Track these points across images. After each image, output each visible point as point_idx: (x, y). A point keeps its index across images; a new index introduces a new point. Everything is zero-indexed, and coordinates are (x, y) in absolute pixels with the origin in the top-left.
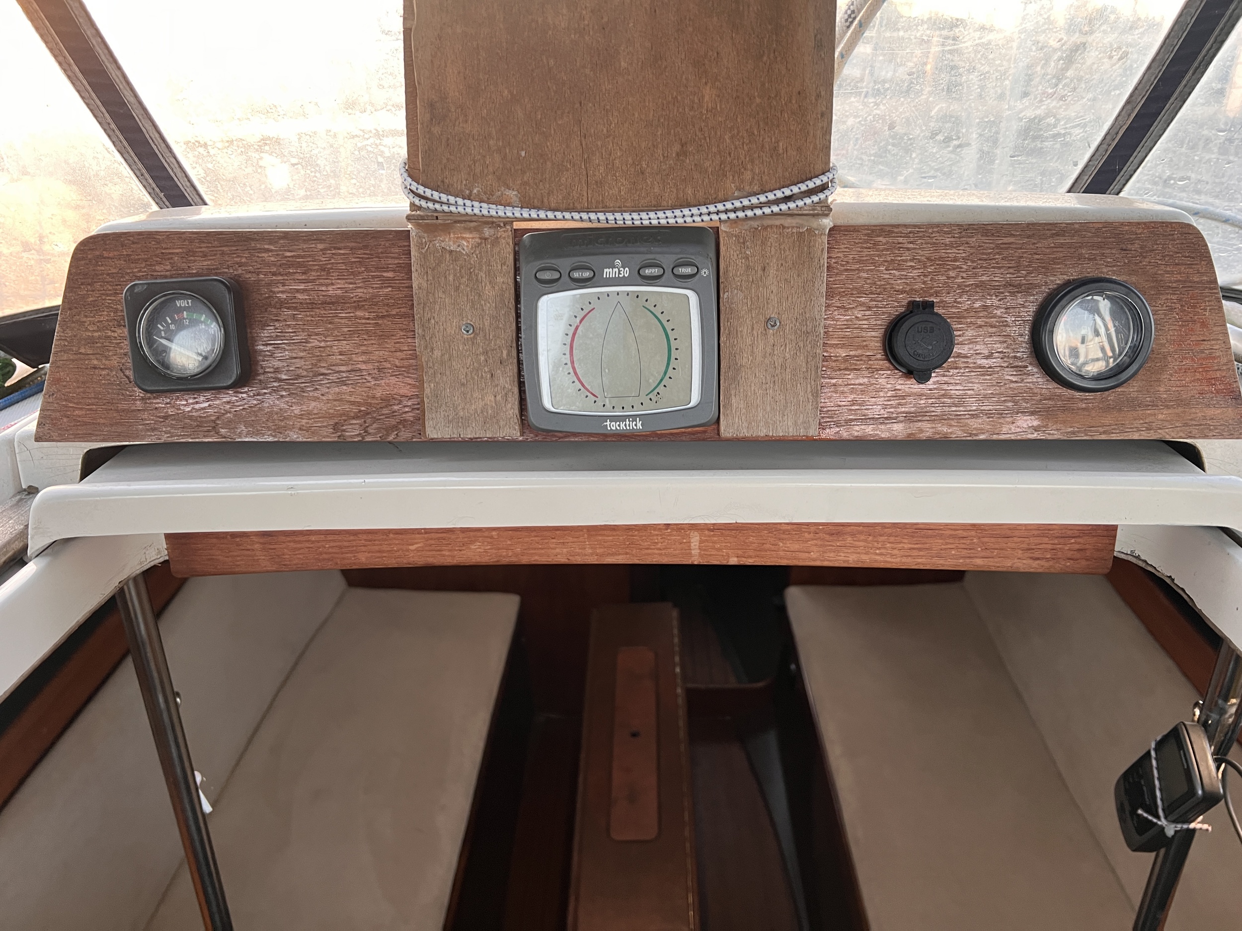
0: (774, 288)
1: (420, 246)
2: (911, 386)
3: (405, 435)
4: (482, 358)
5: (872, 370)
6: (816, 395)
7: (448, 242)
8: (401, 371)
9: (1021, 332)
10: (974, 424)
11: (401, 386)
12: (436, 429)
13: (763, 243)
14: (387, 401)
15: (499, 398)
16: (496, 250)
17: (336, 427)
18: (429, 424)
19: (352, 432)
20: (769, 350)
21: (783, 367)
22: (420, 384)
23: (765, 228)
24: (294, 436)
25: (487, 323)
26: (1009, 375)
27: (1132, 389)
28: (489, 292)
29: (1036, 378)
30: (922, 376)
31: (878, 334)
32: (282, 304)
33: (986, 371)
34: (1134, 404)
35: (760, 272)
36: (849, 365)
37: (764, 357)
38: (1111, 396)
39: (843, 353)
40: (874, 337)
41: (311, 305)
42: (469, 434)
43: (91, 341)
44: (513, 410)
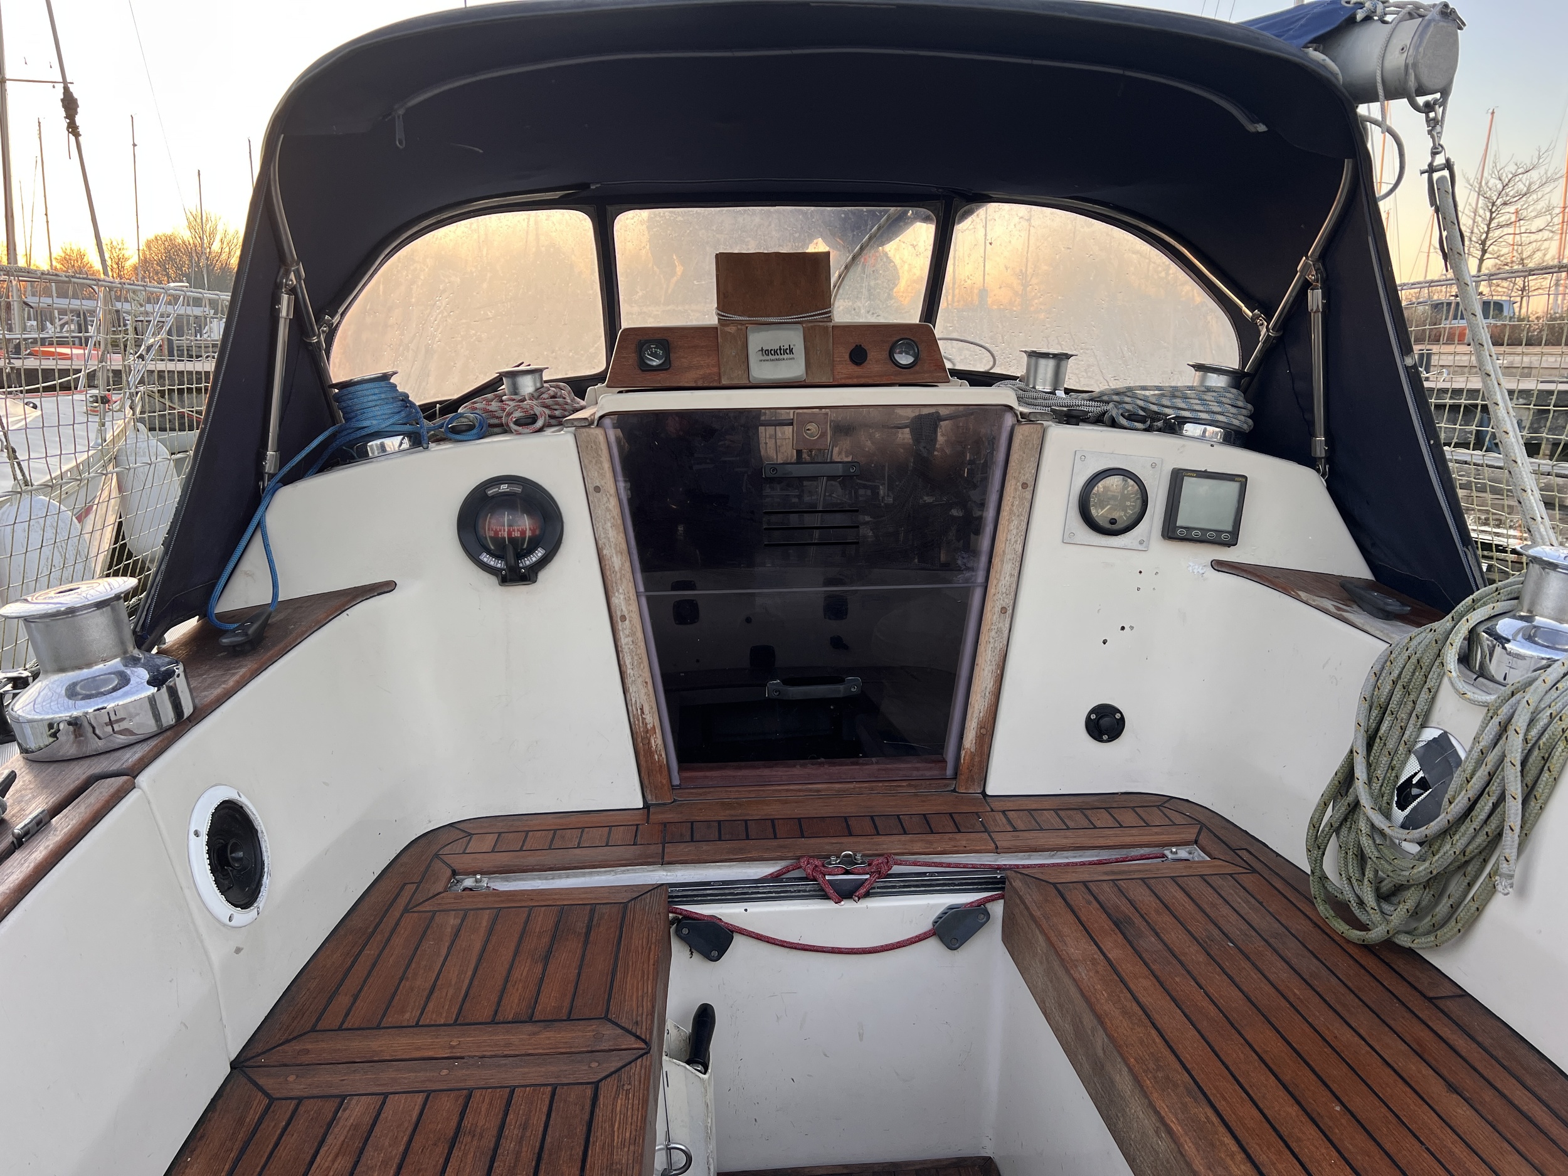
0: (818, 342)
1: (721, 330)
2: (857, 368)
3: (716, 383)
4: (737, 361)
5: (847, 364)
6: (831, 370)
7: (727, 329)
8: (713, 366)
9: (886, 354)
10: (875, 378)
11: (714, 370)
13: (814, 330)
14: (710, 373)
15: (742, 372)
16: (741, 330)
17: (695, 382)
18: (723, 380)
19: (701, 382)
20: (818, 358)
21: (822, 362)
22: (719, 369)
23: (815, 324)
24: (683, 384)
25: (739, 350)
26: (884, 365)
27: (917, 368)
28: (739, 343)
29: (891, 365)
30: (860, 365)
31: (848, 354)
32: (680, 347)
33: (877, 364)
34: (917, 372)
35: (814, 337)
36: (841, 363)
37: (816, 360)
38: (911, 371)
39: (838, 359)
40: (847, 357)
41: (688, 347)
42: (734, 383)
43: (624, 357)
44: (746, 375)
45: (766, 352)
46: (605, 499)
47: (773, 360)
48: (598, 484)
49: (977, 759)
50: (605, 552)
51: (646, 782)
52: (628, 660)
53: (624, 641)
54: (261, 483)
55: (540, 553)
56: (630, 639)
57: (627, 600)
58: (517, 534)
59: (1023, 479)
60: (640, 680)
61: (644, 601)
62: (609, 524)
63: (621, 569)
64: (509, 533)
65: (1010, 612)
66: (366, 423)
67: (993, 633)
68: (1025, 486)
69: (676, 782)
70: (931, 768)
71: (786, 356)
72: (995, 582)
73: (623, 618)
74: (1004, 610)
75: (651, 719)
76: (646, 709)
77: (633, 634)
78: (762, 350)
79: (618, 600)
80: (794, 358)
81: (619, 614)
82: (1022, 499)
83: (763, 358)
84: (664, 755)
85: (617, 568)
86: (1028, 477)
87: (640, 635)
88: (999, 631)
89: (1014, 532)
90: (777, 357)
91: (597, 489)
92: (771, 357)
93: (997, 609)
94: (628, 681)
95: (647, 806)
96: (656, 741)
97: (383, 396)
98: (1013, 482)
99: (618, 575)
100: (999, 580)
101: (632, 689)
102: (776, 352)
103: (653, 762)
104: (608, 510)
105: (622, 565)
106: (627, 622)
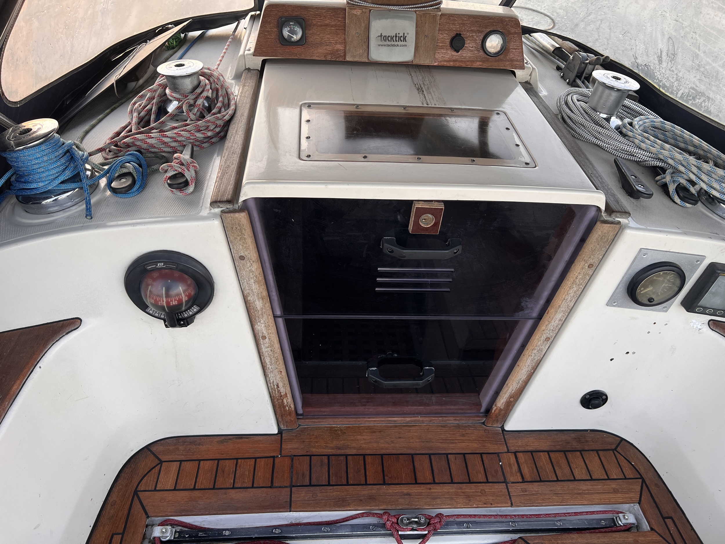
0: (427, 28)
1: (349, 13)
2: (455, 53)
3: (341, 59)
4: (360, 41)
5: (447, 49)
6: (434, 54)
7: (355, 12)
8: (340, 43)
9: (479, 42)
10: (468, 63)
11: (340, 47)
12: (348, 59)
13: (425, 17)
14: (338, 50)
15: (363, 51)
16: (365, 14)
17: (325, 56)
18: (347, 57)
19: (329, 58)
20: (425, 43)
21: (428, 47)
22: (345, 47)
23: (426, 13)
24: (315, 58)
25: (362, 32)
26: (476, 52)
27: (501, 57)
28: (363, 25)
29: (482, 53)
30: (458, 51)
31: (449, 40)
32: (314, 25)
33: (471, 51)
34: (502, 60)
35: (424, 24)
36: (442, 48)
37: (424, 44)
38: (497, 58)
39: (441, 45)
40: (448, 42)
41: (321, 26)
42: (356, 60)
43: (268, 31)
44: (366, 55)
45: (384, 38)
46: (249, 264)
47: (389, 46)
48: (242, 254)
49: (503, 412)
50: (249, 298)
51: (280, 419)
52: (267, 360)
53: (264, 349)
55: (195, 309)
56: (269, 349)
57: (267, 327)
58: (174, 303)
59: (591, 261)
62: (252, 281)
63: (262, 309)
65: (551, 341)
66: (39, 184)
67: (535, 351)
68: (590, 266)
69: (300, 411)
70: (471, 409)
71: (400, 43)
72: (547, 323)
73: (264, 338)
74: (547, 339)
75: (284, 389)
76: (281, 385)
77: (271, 346)
78: (381, 36)
79: (261, 327)
80: (406, 45)
81: (261, 335)
82: (585, 275)
83: (381, 43)
84: (292, 406)
85: (259, 308)
87: (277, 346)
88: (541, 350)
90: (393, 43)
91: (242, 258)
92: (388, 43)
93: (543, 339)
94: (268, 372)
95: (280, 432)
97: (45, 158)
98: (582, 263)
99: (260, 312)
100: (550, 322)
101: (271, 375)
102: (392, 38)
103: (285, 411)
104: (251, 271)
105: (264, 306)
106: (267, 340)
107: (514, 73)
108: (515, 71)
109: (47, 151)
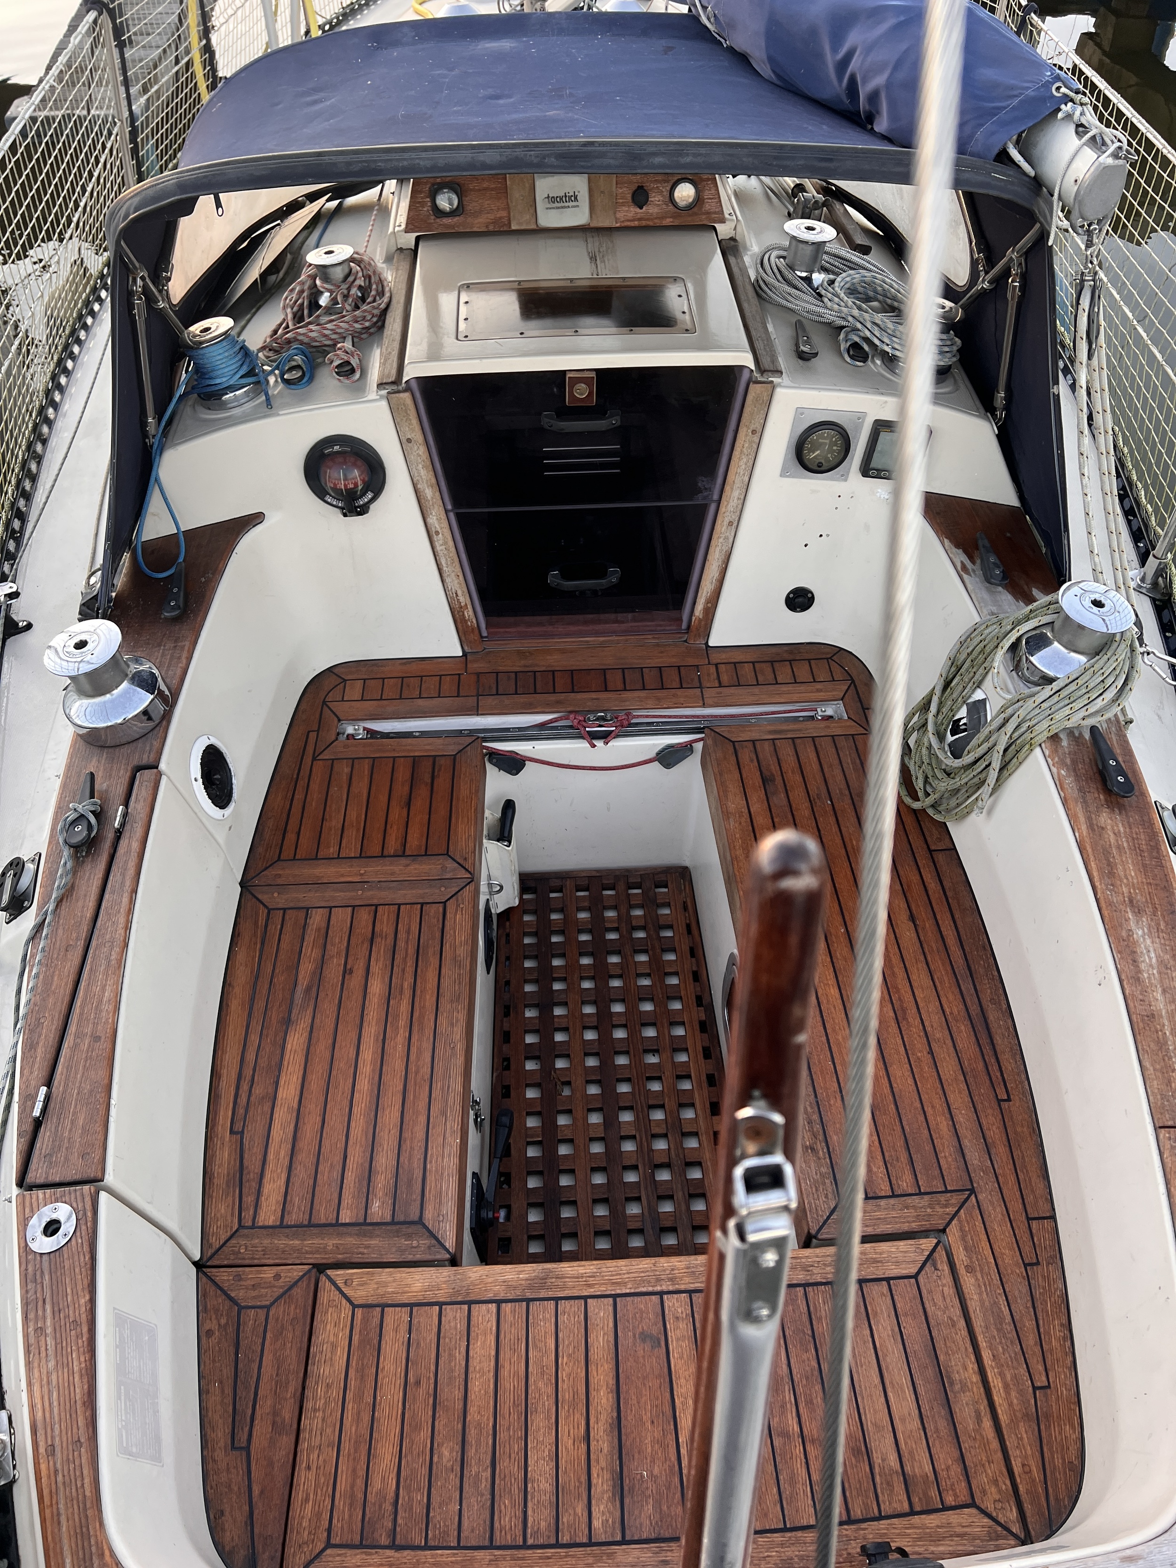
0: (602, 182)
2: (638, 210)
3: (505, 229)
4: (526, 205)
5: (629, 206)
6: (615, 213)
8: (504, 209)
9: (666, 194)
10: (656, 221)
11: (504, 214)
12: (513, 228)
14: (501, 218)
17: (487, 227)
18: (512, 225)
19: (491, 228)
20: (601, 200)
21: (605, 205)
22: (509, 213)
24: (475, 229)
25: (527, 195)
26: (664, 206)
27: (695, 210)
28: (527, 185)
29: (671, 207)
30: (641, 208)
31: (630, 195)
32: (471, 190)
33: (659, 205)
34: (696, 214)
36: (623, 204)
37: (600, 202)
38: (690, 212)
39: (621, 201)
40: (629, 197)
41: (479, 190)
42: (523, 228)
43: (419, 202)
44: (534, 220)
45: (552, 199)
46: (416, 448)
47: (558, 208)
48: (409, 437)
49: (703, 623)
50: (419, 486)
51: (463, 638)
52: (443, 561)
53: (439, 548)
54: (147, 440)
55: (370, 495)
56: (443, 547)
57: (439, 520)
58: (351, 486)
59: (752, 427)
60: (453, 574)
61: (452, 516)
62: (420, 466)
63: (432, 498)
64: (345, 485)
65: (735, 525)
66: (218, 381)
67: (721, 540)
68: (754, 432)
69: (485, 634)
70: (670, 625)
71: (571, 204)
72: (726, 503)
73: (437, 533)
74: (730, 523)
75: (464, 599)
76: (460, 593)
77: (445, 543)
78: (548, 197)
79: (433, 520)
80: (578, 206)
81: (433, 529)
82: (751, 442)
83: (549, 206)
84: (475, 621)
85: (429, 498)
86: (757, 425)
87: (451, 543)
88: (726, 538)
89: (743, 467)
90: (562, 204)
91: (409, 441)
92: (556, 205)
93: (726, 523)
94: (445, 575)
95: (465, 654)
96: (469, 613)
97: (226, 354)
98: (745, 429)
99: (431, 503)
100: (728, 502)
101: (448, 580)
102: (561, 199)
103: (467, 626)
104: (419, 455)
105: (434, 495)
106: (440, 535)
107: (715, 229)
108: (716, 225)
109: (228, 347)
